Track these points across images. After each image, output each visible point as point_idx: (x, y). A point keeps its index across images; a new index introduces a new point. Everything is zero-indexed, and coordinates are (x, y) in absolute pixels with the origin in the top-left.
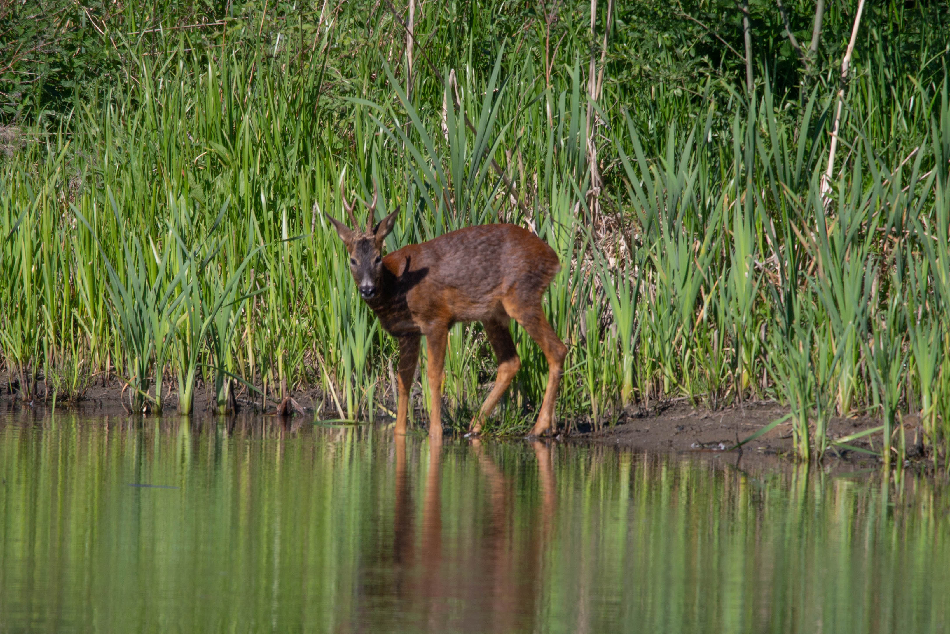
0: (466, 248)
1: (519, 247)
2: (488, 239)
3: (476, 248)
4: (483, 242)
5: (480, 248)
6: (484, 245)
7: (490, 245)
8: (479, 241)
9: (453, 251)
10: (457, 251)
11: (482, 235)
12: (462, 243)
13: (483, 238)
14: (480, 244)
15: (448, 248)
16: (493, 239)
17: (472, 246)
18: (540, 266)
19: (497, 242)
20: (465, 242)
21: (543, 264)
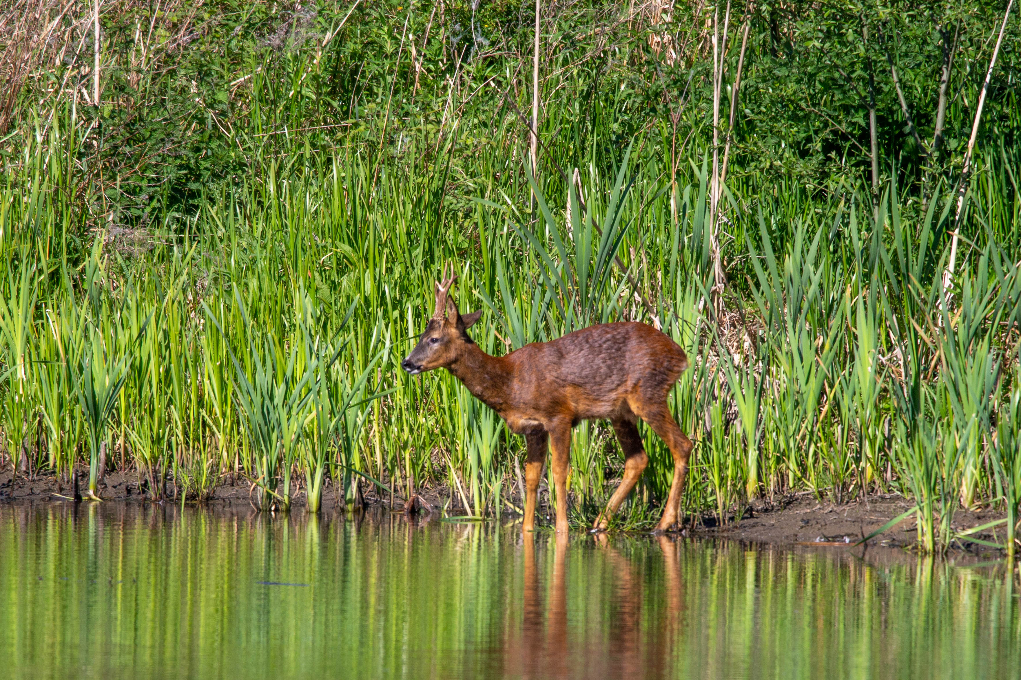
0: (591, 346)
1: (644, 346)
2: (614, 337)
3: (600, 346)
4: (608, 340)
5: (605, 346)
6: (609, 343)
7: (615, 343)
8: (604, 339)
9: (577, 349)
10: (582, 350)
11: (607, 333)
12: (587, 342)
13: (609, 336)
14: (604, 342)
15: (572, 347)
16: (618, 337)
17: (597, 345)
18: (666, 364)
19: (622, 340)
20: (590, 340)
21: (669, 361)
